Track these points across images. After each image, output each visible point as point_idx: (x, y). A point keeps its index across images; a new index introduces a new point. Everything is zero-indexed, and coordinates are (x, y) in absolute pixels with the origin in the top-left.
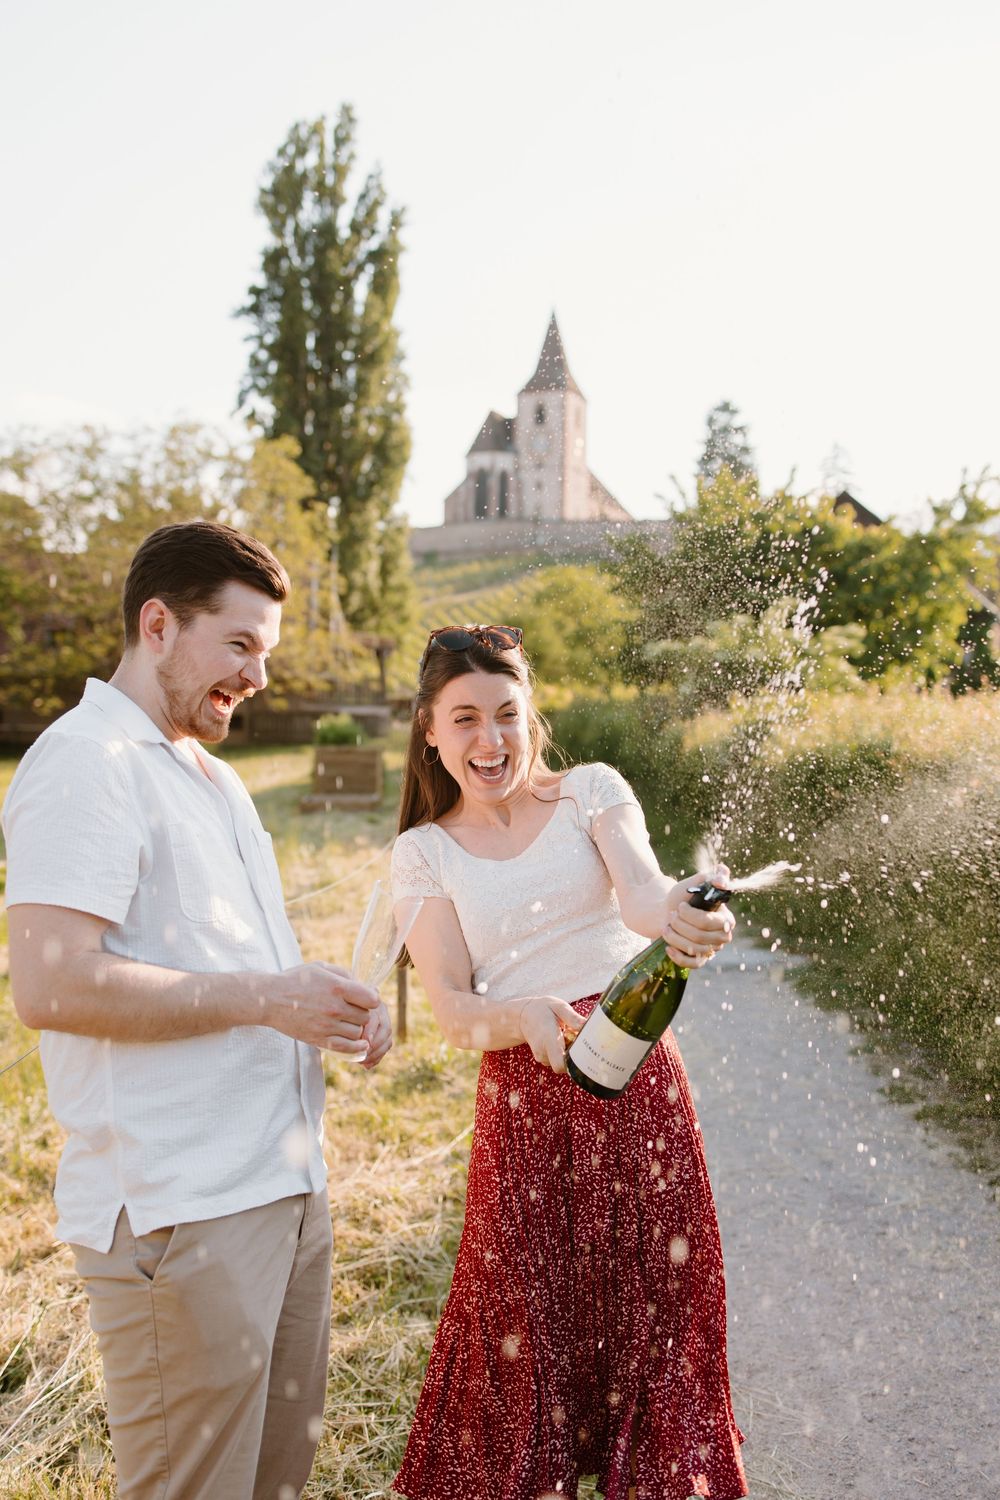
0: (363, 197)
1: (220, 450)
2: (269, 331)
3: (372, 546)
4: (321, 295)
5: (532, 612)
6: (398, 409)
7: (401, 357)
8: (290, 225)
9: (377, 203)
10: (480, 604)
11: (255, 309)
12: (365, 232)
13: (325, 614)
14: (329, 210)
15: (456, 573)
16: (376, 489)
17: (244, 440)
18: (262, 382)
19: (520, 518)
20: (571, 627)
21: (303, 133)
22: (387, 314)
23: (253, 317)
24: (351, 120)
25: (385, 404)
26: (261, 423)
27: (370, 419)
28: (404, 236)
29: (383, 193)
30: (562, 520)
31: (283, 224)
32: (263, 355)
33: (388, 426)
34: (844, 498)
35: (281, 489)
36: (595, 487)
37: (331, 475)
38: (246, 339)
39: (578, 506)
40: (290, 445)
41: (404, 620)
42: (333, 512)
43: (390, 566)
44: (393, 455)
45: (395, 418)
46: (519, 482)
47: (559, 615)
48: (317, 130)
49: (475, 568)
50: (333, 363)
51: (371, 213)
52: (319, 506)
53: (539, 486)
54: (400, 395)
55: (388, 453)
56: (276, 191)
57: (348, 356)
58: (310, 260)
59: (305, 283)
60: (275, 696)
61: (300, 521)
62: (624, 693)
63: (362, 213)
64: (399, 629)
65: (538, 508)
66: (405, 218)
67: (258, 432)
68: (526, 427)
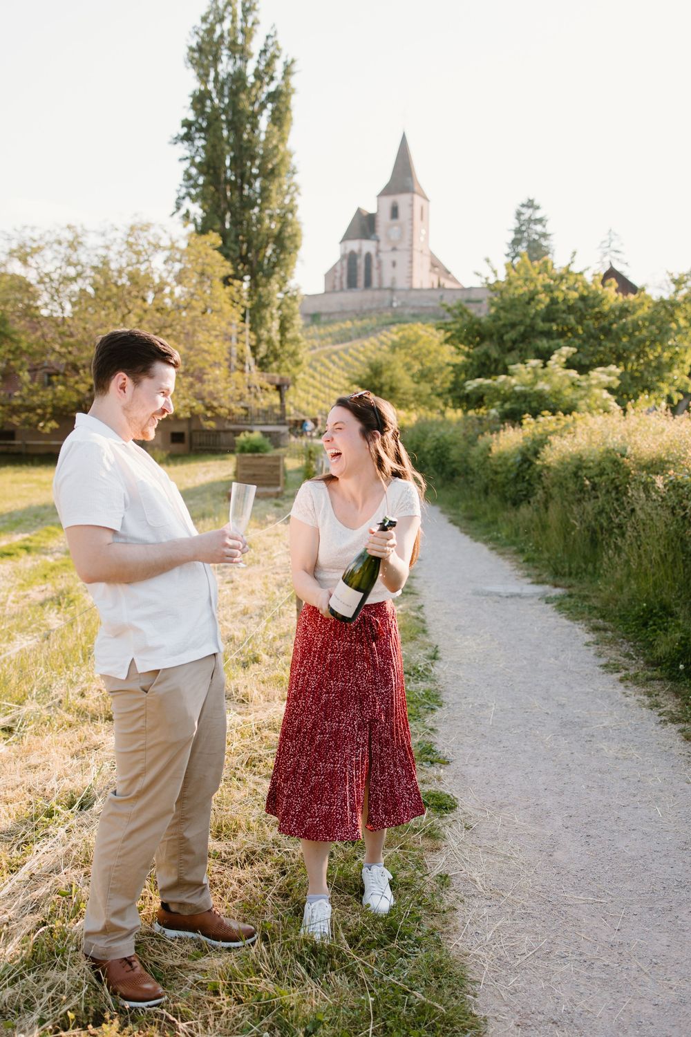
0: (264, 52)
1: (165, 242)
2: (198, 153)
3: (274, 311)
4: (235, 127)
5: (389, 357)
6: (292, 209)
7: (294, 172)
8: (212, 74)
9: (274, 57)
10: (351, 351)
11: (188, 138)
12: (267, 79)
13: (241, 361)
14: (239, 63)
15: (334, 328)
16: (277, 269)
17: (181, 233)
18: (193, 192)
19: (380, 288)
20: (417, 367)
22: (283, 140)
23: (186, 144)
25: (282, 206)
26: (193, 221)
27: (271, 217)
28: (294, 81)
29: (279, 49)
30: (411, 289)
31: (207, 75)
32: (194, 171)
33: (285, 223)
35: (209, 270)
36: (435, 265)
37: (244, 259)
38: (181, 160)
39: (423, 279)
40: (214, 238)
41: (298, 364)
42: (246, 286)
43: (287, 325)
44: (288, 243)
45: (290, 216)
46: (380, 263)
47: (408, 359)
48: (230, 2)
49: (349, 324)
50: (244, 178)
51: (269, 65)
52: (237, 283)
53: (394, 264)
54: (292, 200)
55: (284, 242)
56: (200, 49)
57: (255, 171)
58: (226, 101)
59: (223, 117)
60: (207, 419)
61: (222, 293)
62: (454, 415)
63: (263, 63)
64: (294, 370)
65: (394, 280)
66: (295, 68)
67: (192, 227)
68: (384, 219)
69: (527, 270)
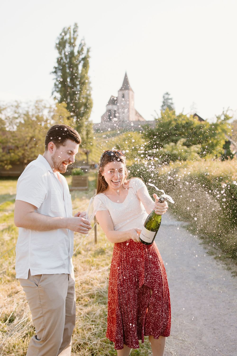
0: (80, 45)
1: (48, 106)
2: (59, 77)
3: (84, 128)
5: (123, 143)
6: (90, 95)
7: (90, 83)
8: (63, 52)
9: (84, 46)
11: (55, 72)
12: (81, 53)
14: (72, 48)
16: (85, 114)
17: (53, 103)
18: (57, 89)
21: (66, 30)
22: (86, 73)
23: (55, 74)
24: (77, 27)
25: (86, 94)
26: (57, 99)
27: (83, 98)
28: (90, 54)
29: (85, 44)
31: (61, 51)
32: (57, 83)
33: (87, 99)
34: (195, 115)
35: (62, 115)
36: (137, 113)
37: (74, 111)
39: (133, 118)
40: (64, 104)
41: (92, 145)
42: (75, 120)
43: (89, 133)
44: (89, 106)
45: (89, 97)
46: (119, 112)
47: (129, 144)
48: (69, 28)
50: (75, 85)
51: (82, 49)
52: (71, 119)
53: (123, 113)
54: (90, 92)
55: (87, 106)
56: (60, 44)
57: (78, 83)
58: (68, 60)
59: (67, 66)
61: (67, 122)
62: (145, 162)
63: (80, 49)
64: (91, 147)
65: (123, 118)
66: (90, 50)
67: (57, 101)
68: (120, 99)
69: (168, 114)
